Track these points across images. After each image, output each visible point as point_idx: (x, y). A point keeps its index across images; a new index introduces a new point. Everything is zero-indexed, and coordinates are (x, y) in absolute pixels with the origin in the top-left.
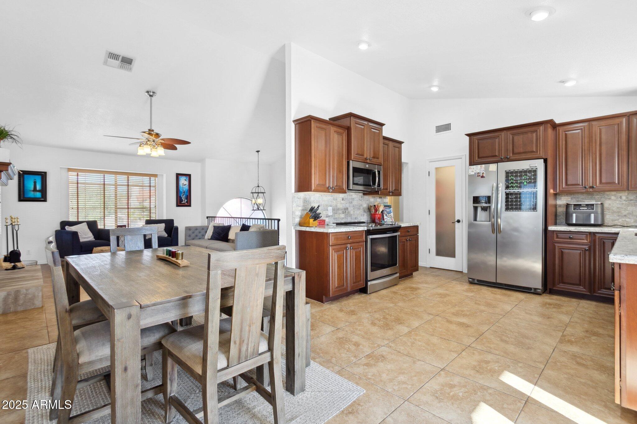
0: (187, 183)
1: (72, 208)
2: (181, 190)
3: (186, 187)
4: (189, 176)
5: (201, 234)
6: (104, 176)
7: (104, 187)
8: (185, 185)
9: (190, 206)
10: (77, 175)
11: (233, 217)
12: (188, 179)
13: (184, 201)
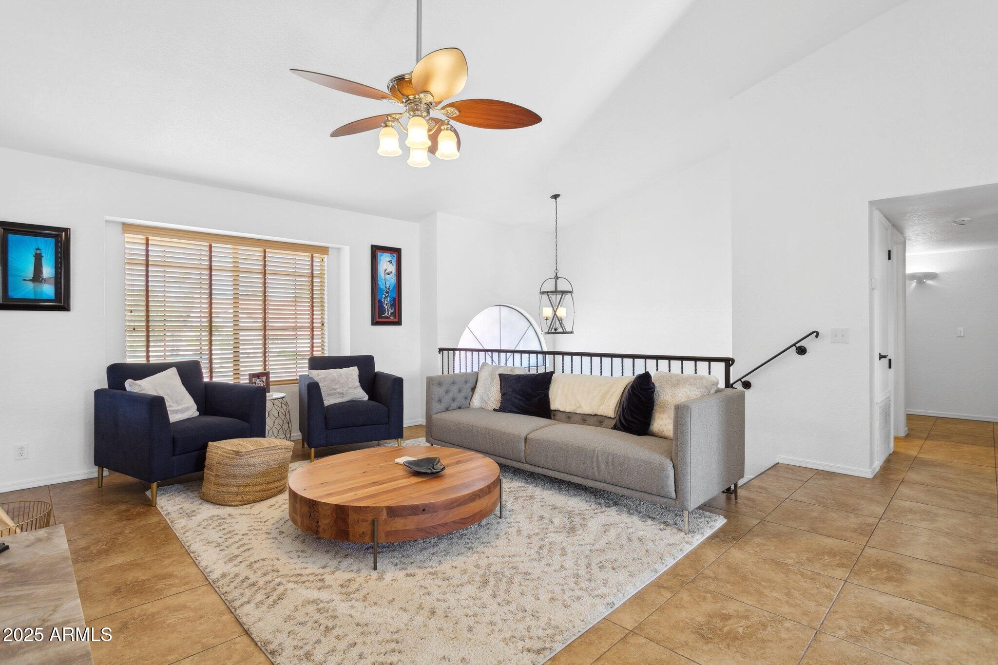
0: (392, 268)
1: (134, 329)
2: (381, 284)
3: (392, 280)
4: (396, 252)
5: (463, 394)
6: (211, 246)
7: (211, 276)
8: (388, 274)
9: (399, 323)
10: (144, 242)
11: (486, 348)
12: (395, 259)
13: (388, 311)
